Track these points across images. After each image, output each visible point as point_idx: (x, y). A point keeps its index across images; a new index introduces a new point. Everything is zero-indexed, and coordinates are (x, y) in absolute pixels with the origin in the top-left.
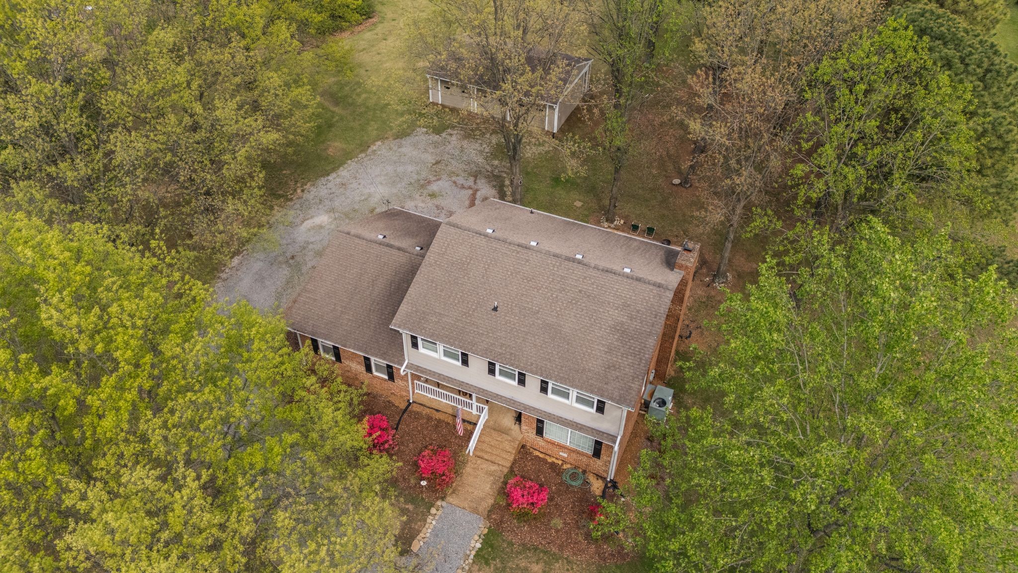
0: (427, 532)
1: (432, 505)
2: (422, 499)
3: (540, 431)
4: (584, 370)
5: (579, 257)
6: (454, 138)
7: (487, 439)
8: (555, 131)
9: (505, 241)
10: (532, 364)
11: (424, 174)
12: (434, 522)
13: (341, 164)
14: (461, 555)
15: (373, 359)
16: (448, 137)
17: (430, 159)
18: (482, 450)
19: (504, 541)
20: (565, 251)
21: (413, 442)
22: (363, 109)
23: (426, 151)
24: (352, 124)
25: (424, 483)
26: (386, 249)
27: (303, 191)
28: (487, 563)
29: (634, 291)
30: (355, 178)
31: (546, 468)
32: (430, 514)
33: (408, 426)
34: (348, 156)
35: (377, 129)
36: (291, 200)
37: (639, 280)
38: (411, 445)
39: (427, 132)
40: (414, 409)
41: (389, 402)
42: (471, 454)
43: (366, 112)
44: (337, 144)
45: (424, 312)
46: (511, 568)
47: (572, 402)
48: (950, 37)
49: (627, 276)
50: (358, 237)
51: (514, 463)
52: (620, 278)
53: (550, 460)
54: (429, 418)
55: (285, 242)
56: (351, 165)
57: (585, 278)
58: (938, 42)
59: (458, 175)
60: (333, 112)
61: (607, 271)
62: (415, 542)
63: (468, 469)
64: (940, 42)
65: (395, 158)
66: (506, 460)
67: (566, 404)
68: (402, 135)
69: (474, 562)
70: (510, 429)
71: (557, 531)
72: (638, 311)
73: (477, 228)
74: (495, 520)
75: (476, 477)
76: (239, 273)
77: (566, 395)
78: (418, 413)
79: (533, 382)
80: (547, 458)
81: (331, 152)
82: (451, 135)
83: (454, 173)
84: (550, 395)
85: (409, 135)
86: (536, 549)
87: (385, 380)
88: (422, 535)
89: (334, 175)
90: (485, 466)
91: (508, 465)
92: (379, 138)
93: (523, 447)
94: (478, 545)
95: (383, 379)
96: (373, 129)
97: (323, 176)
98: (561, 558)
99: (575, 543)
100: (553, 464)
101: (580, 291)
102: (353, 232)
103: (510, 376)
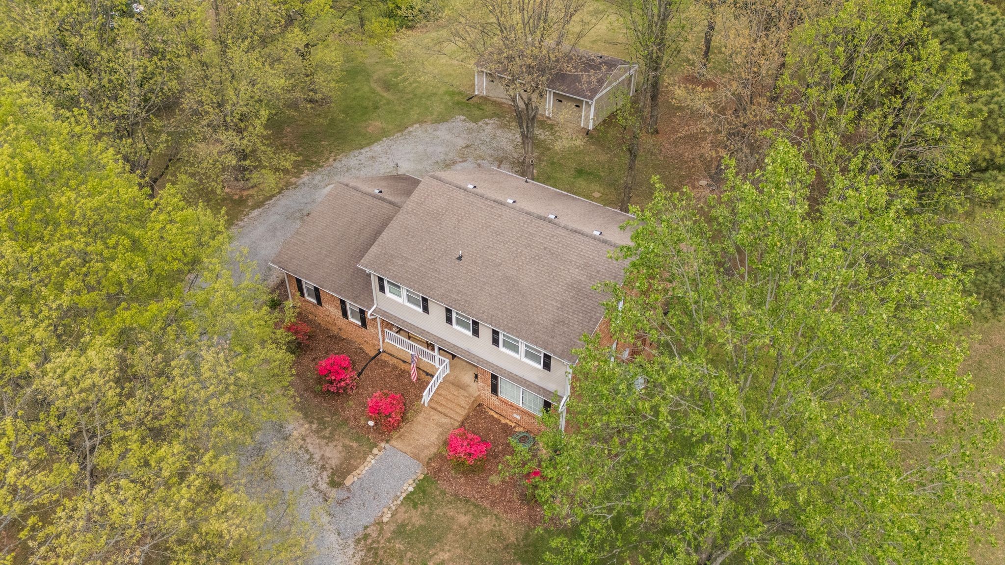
0: (364, 469)
1: (376, 446)
2: (368, 439)
3: (494, 389)
4: (533, 322)
5: (552, 217)
6: (489, 127)
7: (444, 393)
8: (591, 127)
9: (482, 196)
10: (484, 312)
11: (451, 155)
12: (373, 462)
13: (377, 140)
14: (392, 495)
15: (348, 302)
16: (484, 126)
17: (461, 142)
18: (437, 402)
19: (437, 489)
20: (541, 212)
21: (373, 387)
22: (411, 96)
23: (459, 136)
24: (396, 108)
25: (371, 423)
26: (378, 202)
27: (334, 160)
28: (415, 506)
29: (598, 252)
30: (386, 153)
31: (497, 428)
32: (372, 454)
33: (373, 372)
34: (384, 134)
35: (418, 114)
36: (322, 166)
37: (605, 242)
38: (370, 389)
39: (465, 120)
40: (383, 358)
41: (360, 349)
42: (426, 405)
43: (412, 99)
44: (378, 124)
45: (392, 255)
46: (438, 515)
47: (521, 356)
48: (956, 10)
49: (595, 238)
50: (355, 189)
51: (467, 418)
52: (587, 239)
53: (503, 421)
54: (395, 368)
55: (305, 200)
56: (385, 142)
57: (553, 236)
58: (942, 15)
59: (483, 159)
60: (383, 97)
61: (575, 231)
62: (350, 477)
63: (420, 418)
64: (946, 15)
65: (427, 139)
66: (459, 415)
67: (516, 359)
68: (441, 119)
69: (402, 503)
70: (469, 386)
71: (493, 487)
72: (598, 272)
73: (459, 183)
74: (434, 468)
75: (425, 426)
76: (256, 223)
77: (515, 349)
78: (385, 362)
79: (486, 333)
80: (502, 419)
81: (370, 130)
82: (487, 124)
83: (480, 156)
84: (502, 348)
85: (447, 121)
86: (467, 501)
87: (359, 326)
88: (358, 471)
89: (367, 149)
90: (437, 417)
91: (460, 419)
92: (417, 122)
93: (480, 405)
94: (411, 489)
95: (356, 325)
96: (414, 114)
97: (356, 149)
98: (491, 513)
99: (509, 501)
100: (506, 425)
101: (545, 249)
102: (351, 184)
103: (466, 326)
